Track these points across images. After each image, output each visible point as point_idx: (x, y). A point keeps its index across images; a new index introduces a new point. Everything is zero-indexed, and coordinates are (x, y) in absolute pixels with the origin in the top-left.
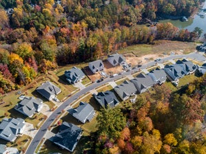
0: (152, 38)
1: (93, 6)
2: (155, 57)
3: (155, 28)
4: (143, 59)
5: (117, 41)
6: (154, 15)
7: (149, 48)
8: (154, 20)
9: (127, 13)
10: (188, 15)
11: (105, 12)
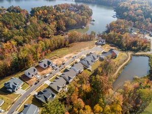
0: (67, 43)
1: (17, 28)
2: (72, 55)
3: (67, 36)
4: (64, 58)
5: (43, 50)
6: (64, 28)
7: (66, 50)
8: (65, 31)
9: (45, 29)
11: (29, 30)
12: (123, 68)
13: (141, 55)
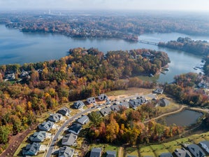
0: (126, 86)
1: (91, 68)
5: (104, 88)
10: (154, 73)
11: (99, 71)
12: (168, 116)
13: (196, 111)
